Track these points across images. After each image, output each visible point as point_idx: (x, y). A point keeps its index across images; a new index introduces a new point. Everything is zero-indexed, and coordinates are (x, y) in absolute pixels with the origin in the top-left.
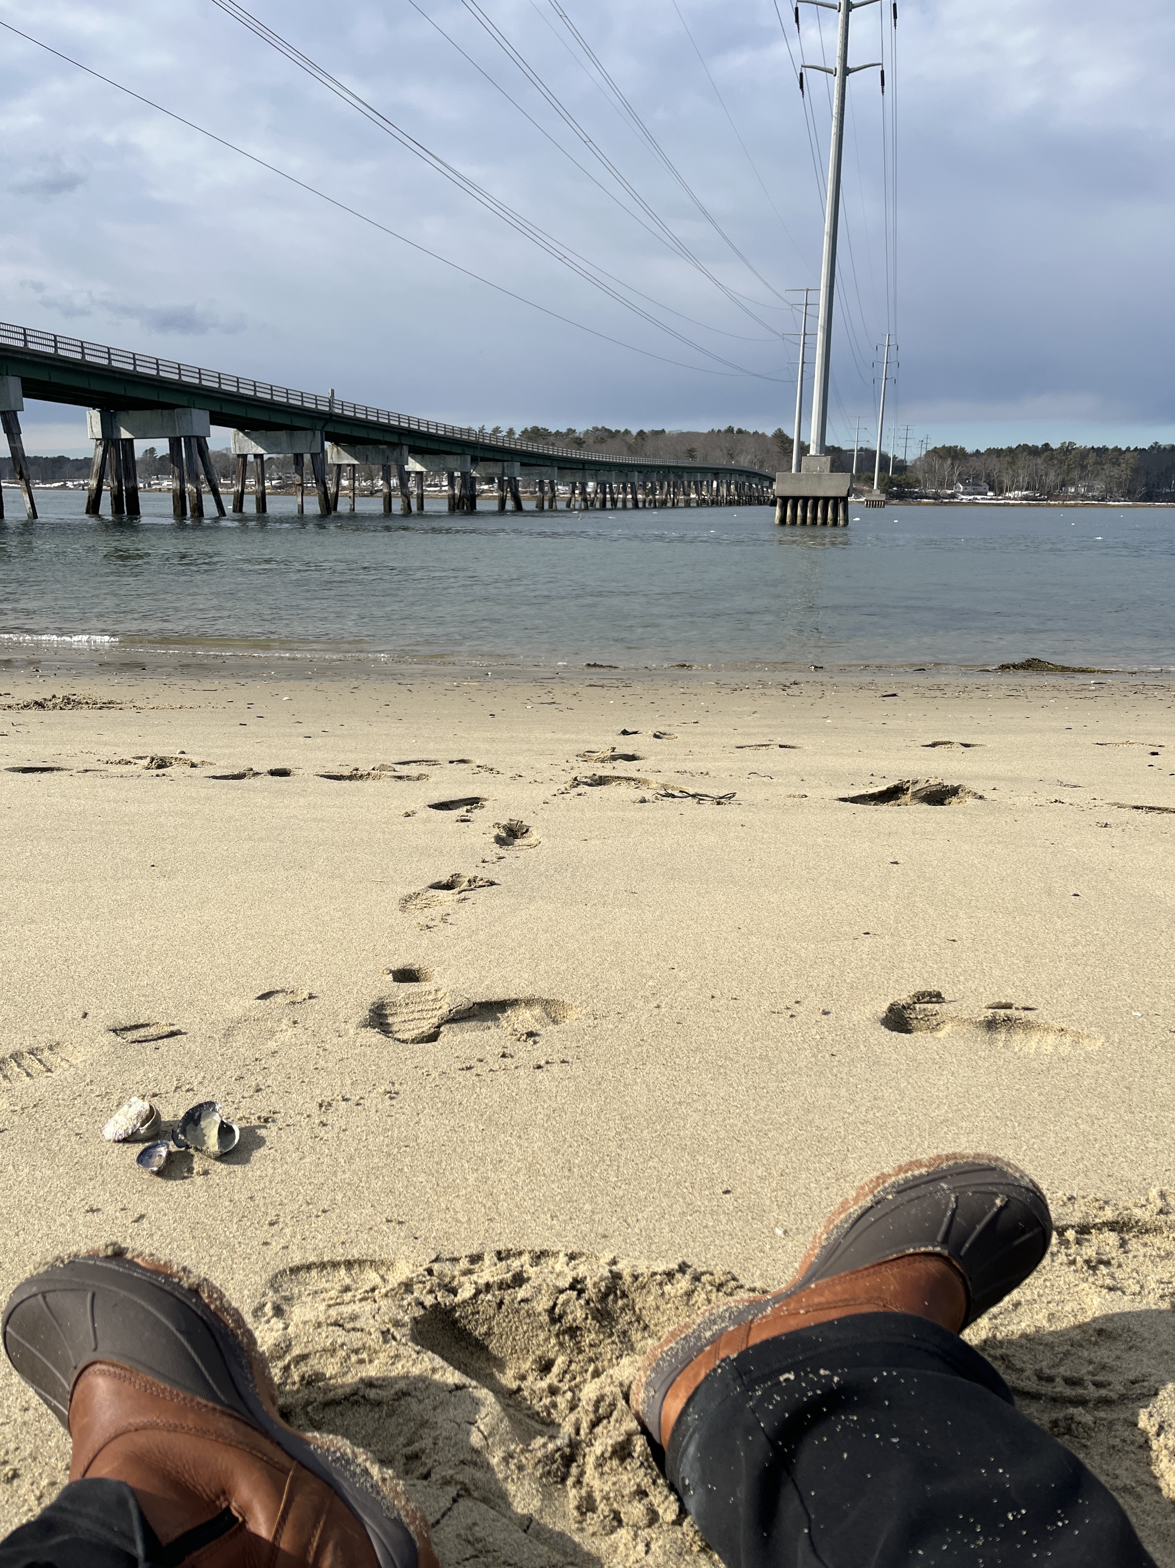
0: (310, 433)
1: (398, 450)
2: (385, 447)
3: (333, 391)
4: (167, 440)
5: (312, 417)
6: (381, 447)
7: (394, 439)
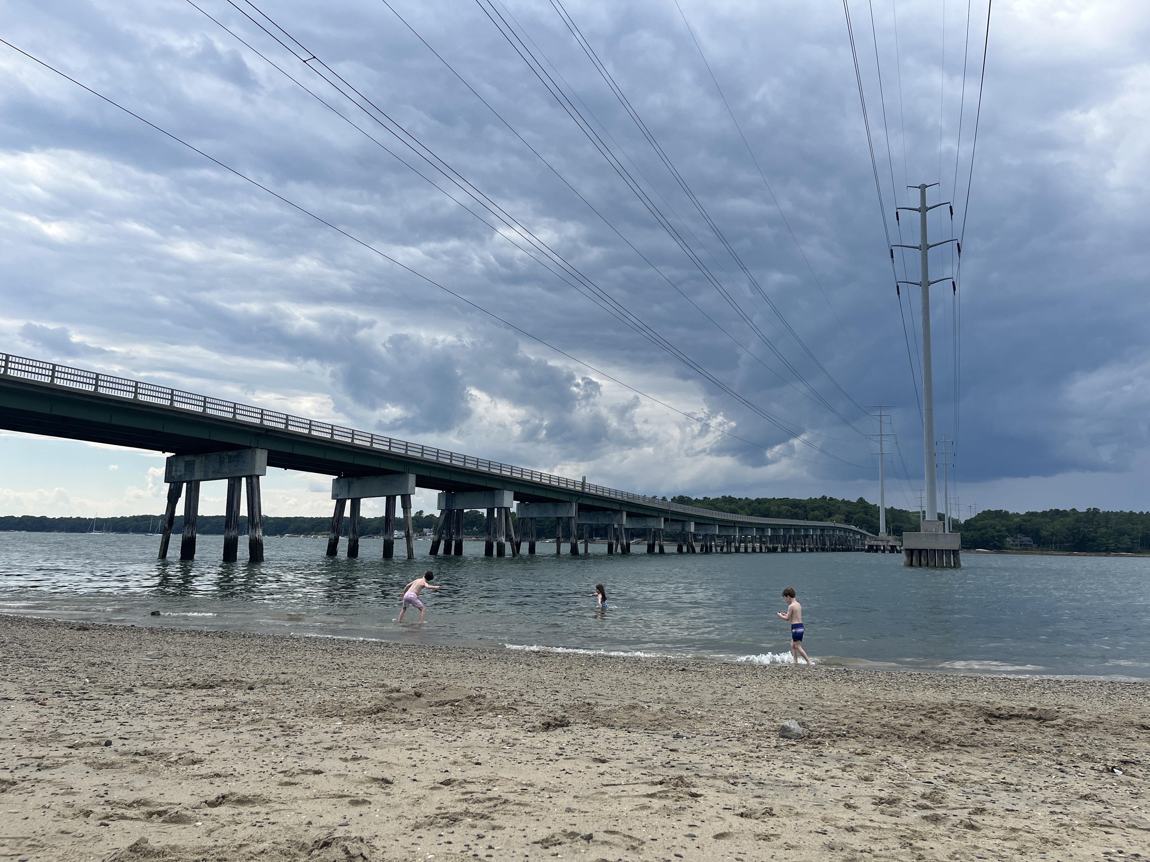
0: (568, 504)
1: (619, 515)
2: (610, 512)
3: (584, 478)
5: (571, 494)
6: (608, 512)
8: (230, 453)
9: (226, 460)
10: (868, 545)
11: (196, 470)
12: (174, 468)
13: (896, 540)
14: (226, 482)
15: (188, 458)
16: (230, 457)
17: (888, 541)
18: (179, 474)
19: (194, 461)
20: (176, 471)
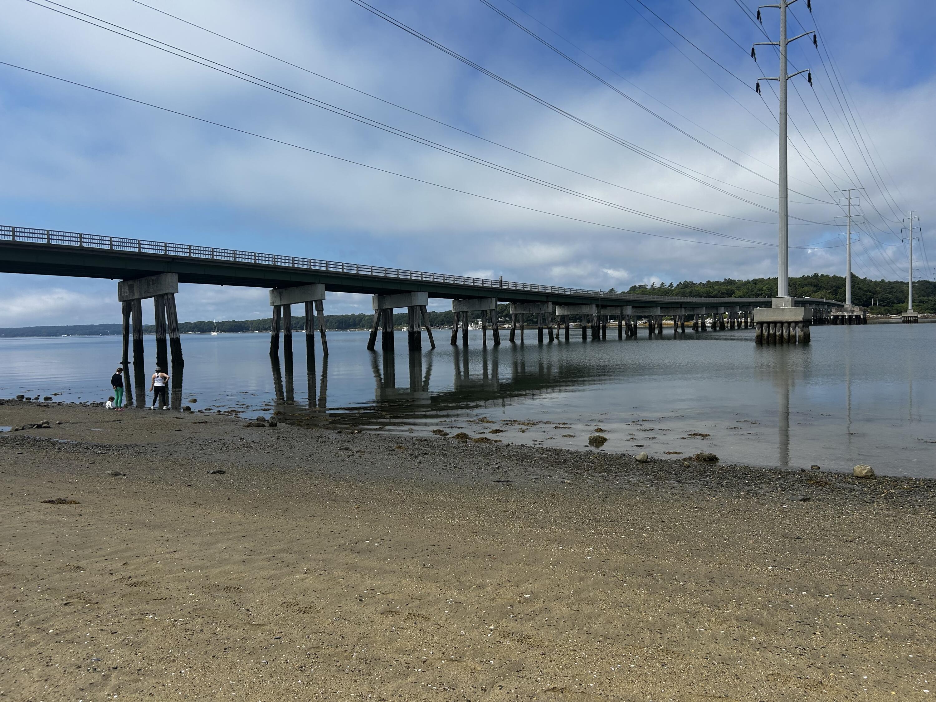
0: (490, 299)
1: (546, 305)
2: (539, 303)
3: (502, 277)
4: (407, 308)
6: (537, 303)
7: (544, 299)
8: (153, 278)
9: (151, 283)
10: (834, 316)
11: (135, 291)
12: (123, 290)
13: (860, 310)
14: (153, 299)
15: (130, 283)
16: (153, 280)
17: (853, 311)
18: (126, 295)
19: (133, 285)
20: (124, 293)
